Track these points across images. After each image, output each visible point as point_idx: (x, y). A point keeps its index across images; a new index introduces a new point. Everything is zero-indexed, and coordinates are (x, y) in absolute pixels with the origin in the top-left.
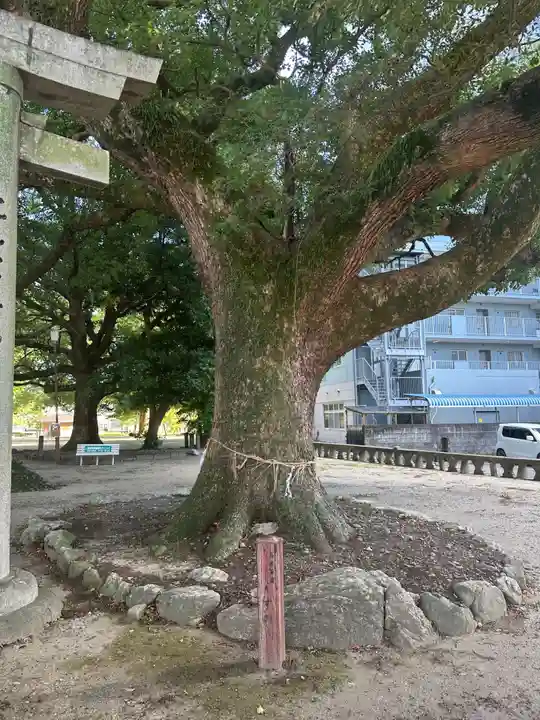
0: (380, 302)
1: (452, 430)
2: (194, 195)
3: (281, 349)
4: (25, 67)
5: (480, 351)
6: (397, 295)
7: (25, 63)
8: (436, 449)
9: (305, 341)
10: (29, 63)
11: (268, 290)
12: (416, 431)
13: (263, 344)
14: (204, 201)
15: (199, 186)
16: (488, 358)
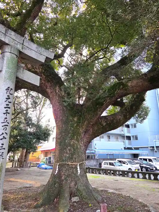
0: (104, 124)
1: (102, 160)
2: (56, 90)
3: (79, 138)
4: (21, 50)
5: (107, 136)
6: (108, 123)
7: (21, 49)
8: (97, 167)
9: (84, 135)
10: (22, 49)
11: (76, 119)
12: (92, 161)
13: (74, 136)
14: (59, 92)
15: (57, 87)
16: (109, 138)
